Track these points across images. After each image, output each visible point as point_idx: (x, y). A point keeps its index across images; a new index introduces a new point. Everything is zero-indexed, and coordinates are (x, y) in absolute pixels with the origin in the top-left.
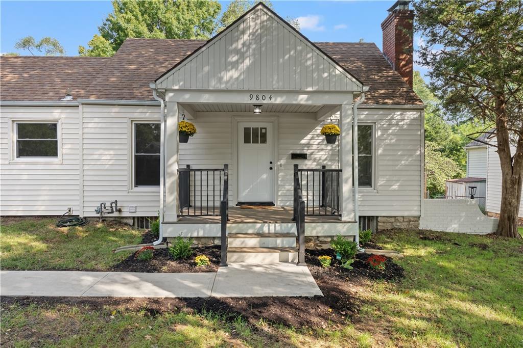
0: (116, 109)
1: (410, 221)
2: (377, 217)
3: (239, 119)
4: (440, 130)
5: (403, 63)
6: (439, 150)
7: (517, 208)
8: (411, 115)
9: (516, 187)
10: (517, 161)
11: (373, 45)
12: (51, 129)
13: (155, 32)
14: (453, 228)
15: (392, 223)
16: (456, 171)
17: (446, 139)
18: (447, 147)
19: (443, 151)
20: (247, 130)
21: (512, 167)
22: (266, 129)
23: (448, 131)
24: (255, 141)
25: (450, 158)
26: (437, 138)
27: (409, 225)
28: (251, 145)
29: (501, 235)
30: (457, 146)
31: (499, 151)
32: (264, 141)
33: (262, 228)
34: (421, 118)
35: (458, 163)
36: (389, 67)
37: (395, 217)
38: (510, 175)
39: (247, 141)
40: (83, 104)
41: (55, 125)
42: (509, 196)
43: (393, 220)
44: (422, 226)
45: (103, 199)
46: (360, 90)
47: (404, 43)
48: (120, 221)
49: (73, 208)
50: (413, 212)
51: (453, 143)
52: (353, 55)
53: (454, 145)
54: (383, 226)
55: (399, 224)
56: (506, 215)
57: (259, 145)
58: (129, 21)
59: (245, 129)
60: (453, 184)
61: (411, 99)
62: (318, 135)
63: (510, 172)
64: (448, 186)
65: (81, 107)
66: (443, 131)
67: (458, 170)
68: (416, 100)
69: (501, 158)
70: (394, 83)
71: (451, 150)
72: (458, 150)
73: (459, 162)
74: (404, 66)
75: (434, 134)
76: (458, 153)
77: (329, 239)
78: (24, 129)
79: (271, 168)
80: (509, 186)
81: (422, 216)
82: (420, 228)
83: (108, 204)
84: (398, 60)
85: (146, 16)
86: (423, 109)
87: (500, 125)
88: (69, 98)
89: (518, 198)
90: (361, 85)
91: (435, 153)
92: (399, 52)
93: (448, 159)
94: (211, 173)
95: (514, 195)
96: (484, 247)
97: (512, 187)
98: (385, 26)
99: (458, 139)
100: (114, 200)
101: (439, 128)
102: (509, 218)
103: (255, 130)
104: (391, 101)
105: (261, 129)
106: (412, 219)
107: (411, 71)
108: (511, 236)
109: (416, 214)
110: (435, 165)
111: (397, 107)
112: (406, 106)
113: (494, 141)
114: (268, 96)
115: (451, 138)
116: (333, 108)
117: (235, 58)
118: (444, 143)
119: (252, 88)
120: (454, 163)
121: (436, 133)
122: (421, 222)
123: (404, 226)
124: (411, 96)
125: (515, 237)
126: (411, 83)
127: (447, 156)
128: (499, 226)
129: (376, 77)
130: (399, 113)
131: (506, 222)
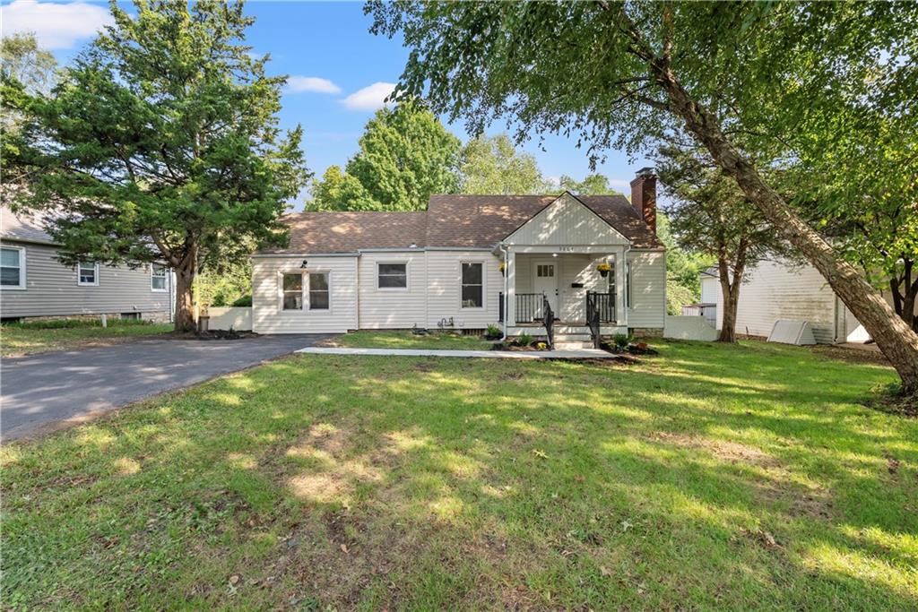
0: (444, 254)
1: (657, 331)
2: (633, 329)
3: (534, 259)
4: (675, 259)
5: (648, 214)
6: (674, 279)
7: (734, 321)
8: (653, 257)
9: (733, 306)
10: (733, 288)
11: (622, 197)
12: (401, 268)
13: (406, 171)
14: (684, 336)
15: (644, 333)
16: (691, 300)
17: (681, 268)
18: (683, 275)
19: (678, 280)
20: (540, 267)
21: (730, 292)
22: (553, 266)
23: (683, 259)
24: (546, 275)
25: (686, 286)
26: (673, 267)
27: (656, 334)
28: (543, 277)
29: (723, 341)
30: (693, 275)
31: (721, 281)
32: (551, 275)
33: (567, 330)
34: (663, 258)
35: (693, 292)
36: (637, 217)
37: (646, 329)
38: (729, 297)
39: (540, 275)
40: (426, 250)
41: (405, 265)
42: (728, 313)
43: (644, 330)
44: (666, 335)
45: (445, 317)
47: (648, 199)
48: (452, 331)
49: (418, 323)
50: (658, 325)
51: (688, 272)
52: (609, 207)
53: (690, 274)
54: (637, 335)
55: (649, 333)
56: (726, 327)
57: (548, 278)
58: (379, 161)
59: (538, 266)
60: (689, 309)
61: (655, 244)
62: (588, 271)
63: (729, 295)
64: (684, 310)
65: (425, 252)
66: (678, 260)
67: (694, 299)
68: (659, 244)
69: (722, 286)
70: (641, 230)
71: (687, 279)
72: (693, 279)
73: (695, 291)
74: (649, 216)
75: (669, 263)
76: (694, 282)
77: (609, 337)
78: (384, 268)
79: (557, 294)
80: (728, 305)
81: (666, 328)
82: (664, 337)
84: (644, 213)
85: (395, 156)
86: (665, 251)
87: (721, 262)
88: (414, 246)
89: (735, 314)
90: (628, 241)
91: (671, 282)
92: (645, 206)
93: (684, 288)
94: (528, 297)
95: (732, 312)
96: (710, 346)
97: (731, 306)
98: (633, 184)
99: (694, 267)
100: (450, 316)
101: (675, 257)
102: (729, 328)
103: (546, 267)
104: (641, 246)
105: (550, 266)
107: (655, 220)
108: (730, 341)
109: (662, 326)
110: (671, 294)
111: (645, 249)
112: (652, 249)
113: (718, 273)
114: (570, 248)
115: (686, 267)
116: (605, 254)
117: (547, 226)
118: (679, 272)
119: (561, 243)
120: (690, 292)
121: (671, 262)
122: (665, 332)
123: (653, 335)
124: (655, 242)
125: (733, 342)
126: (654, 229)
127: (683, 285)
128: (721, 335)
129: (628, 226)
130: (647, 254)
131: (727, 331)
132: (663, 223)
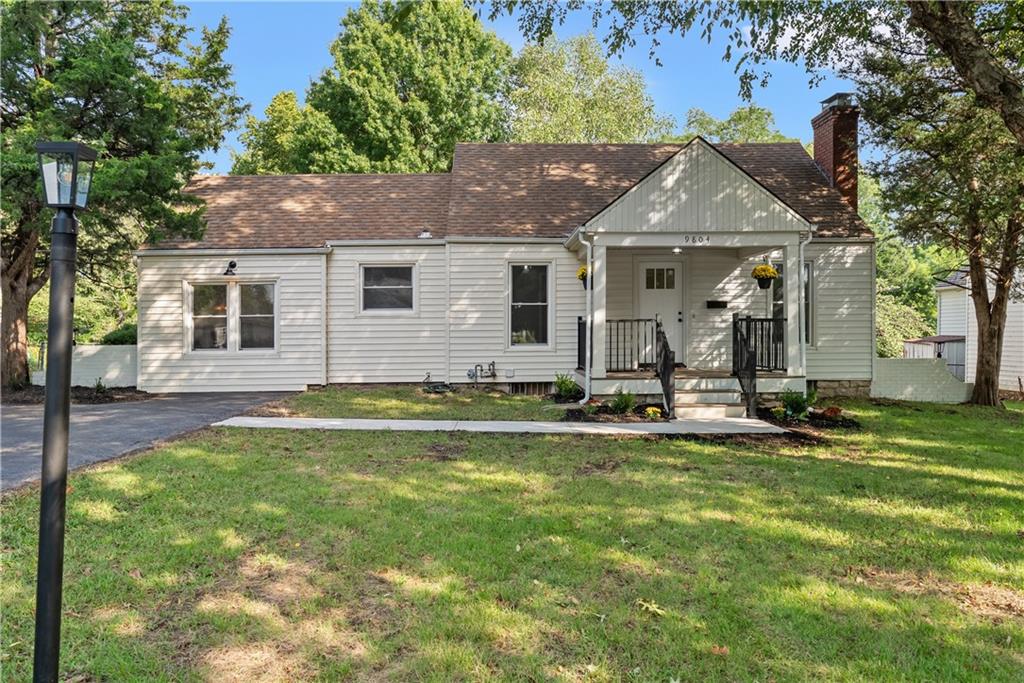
0: (481, 248)
1: (859, 386)
2: (816, 381)
3: (639, 258)
4: (892, 257)
5: (843, 176)
6: (890, 293)
7: (997, 368)
9: (996, 341)
10: (996, 307)
11: (796, 147)
12: (403, 273)
13: (413, 101)
14: (907, 394)
15: (835, 388)
16: (920, 329)
17: (902, 273)
18: (905, 286)
19: (897, 293)
20: (650, 272)
21: (990, 315)
22: (673, 270)
23: (906, 257)
24: (660, 286)
25: (910, 306)
26: (887, 271)
27: (857, 391)
28: (655, 290)
29: (977, 403)
30: (923, 284)
31: (974, 295)
32: (671, 285)
33: (698, 384)
34: (871, 255)
35: (924, 315)
36: (823, 182)
37: (839, 381)
38: (987, 326)
39: (650, 285)
40: (449, 243)
41: (410, 269)
42: (986, 353)
43: (836, 384)
44: (874, 393)
45: (479, 361)
46: (807, 229)
47: (843, 150)
48: (493, 387)
49: (433, 373)
50: (861, 375)
51: (915, 279)
52: (773, 163)
53: (918, 283)
54: (823, 393)
55: (844, 390)
56: (983, 378)
57: (665, 291)
58: (366, 83)
59: (648, 270)
60: (916, 345)
61: (856, 229)
62: (736, 278)
63: (988, 321)
64: (907, 349)
65: (447, 246)
66: (897, 257)
67: (925, 327)
68: (863, 231)
69: (976, 304)
70: (831, 205)
71: (913, 292)
72: (924, 292)
73: (926, 313)
74: (845, 180)
75: (881, 264)
76: (925, 297)
77: (774, 397)
78: (372, 274)
79: (680, 320)
80: (986, 340)
81: (874, 379)
82: (872, 396)
83: (486, 367)
84: (836, 174)
85: (394, 74)
86: (873, 243)
87: (974, 261)
88: (427, 235)
89: (998, 355)
90: (808, 224)
91: (884, 297)
92: (838, 162)
93: (907, 308)
94: (628, 325)
95: (992, 352)
96: (953, 412)
97: (991, 341)
98: (817, 123)
99: (925, 272)
100: (490, 361)
101: (891, 254)
102: (987, 380)
103: (660, 272)
104: (830, 233)
105: (668, 270)
106: (861, 384)
107: (855, 187)
108: (990, 404)
109: (866, 377)
110: (884, 318)
111: (838, 239)
112: (851, 239)
113: (968, 282)
114: (705, 238)
115: (911, 270)
117: (663, 199)
118: (899, 280)
119: (688, 230)
120: (918, 315)
121: (884, 262)
122: (872, 387)
123: (851, 392)
124: (856, 226)
125: (994, 404)
126: (854, 204)
127: (906, 302)
128: (974, 393)
129: (808, 198)
130: (841, 248)
131: (984, 386)
132: (870, 191)
